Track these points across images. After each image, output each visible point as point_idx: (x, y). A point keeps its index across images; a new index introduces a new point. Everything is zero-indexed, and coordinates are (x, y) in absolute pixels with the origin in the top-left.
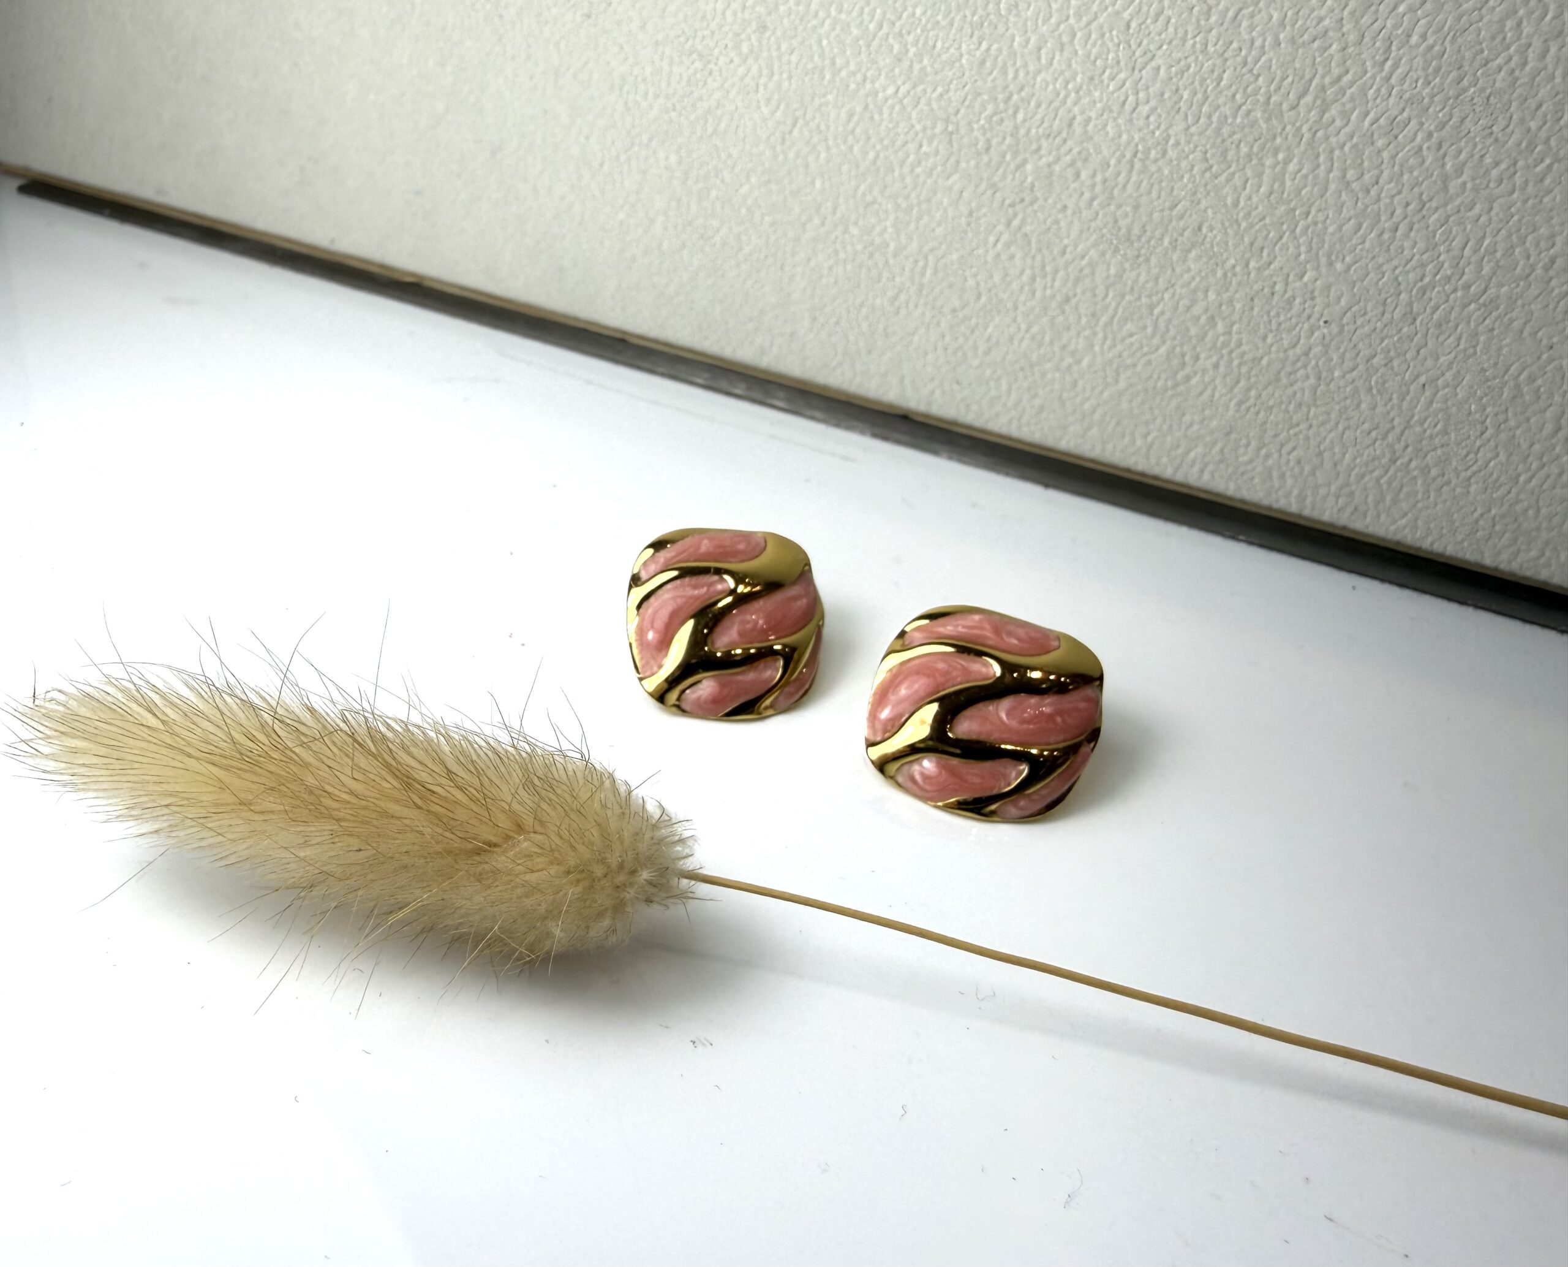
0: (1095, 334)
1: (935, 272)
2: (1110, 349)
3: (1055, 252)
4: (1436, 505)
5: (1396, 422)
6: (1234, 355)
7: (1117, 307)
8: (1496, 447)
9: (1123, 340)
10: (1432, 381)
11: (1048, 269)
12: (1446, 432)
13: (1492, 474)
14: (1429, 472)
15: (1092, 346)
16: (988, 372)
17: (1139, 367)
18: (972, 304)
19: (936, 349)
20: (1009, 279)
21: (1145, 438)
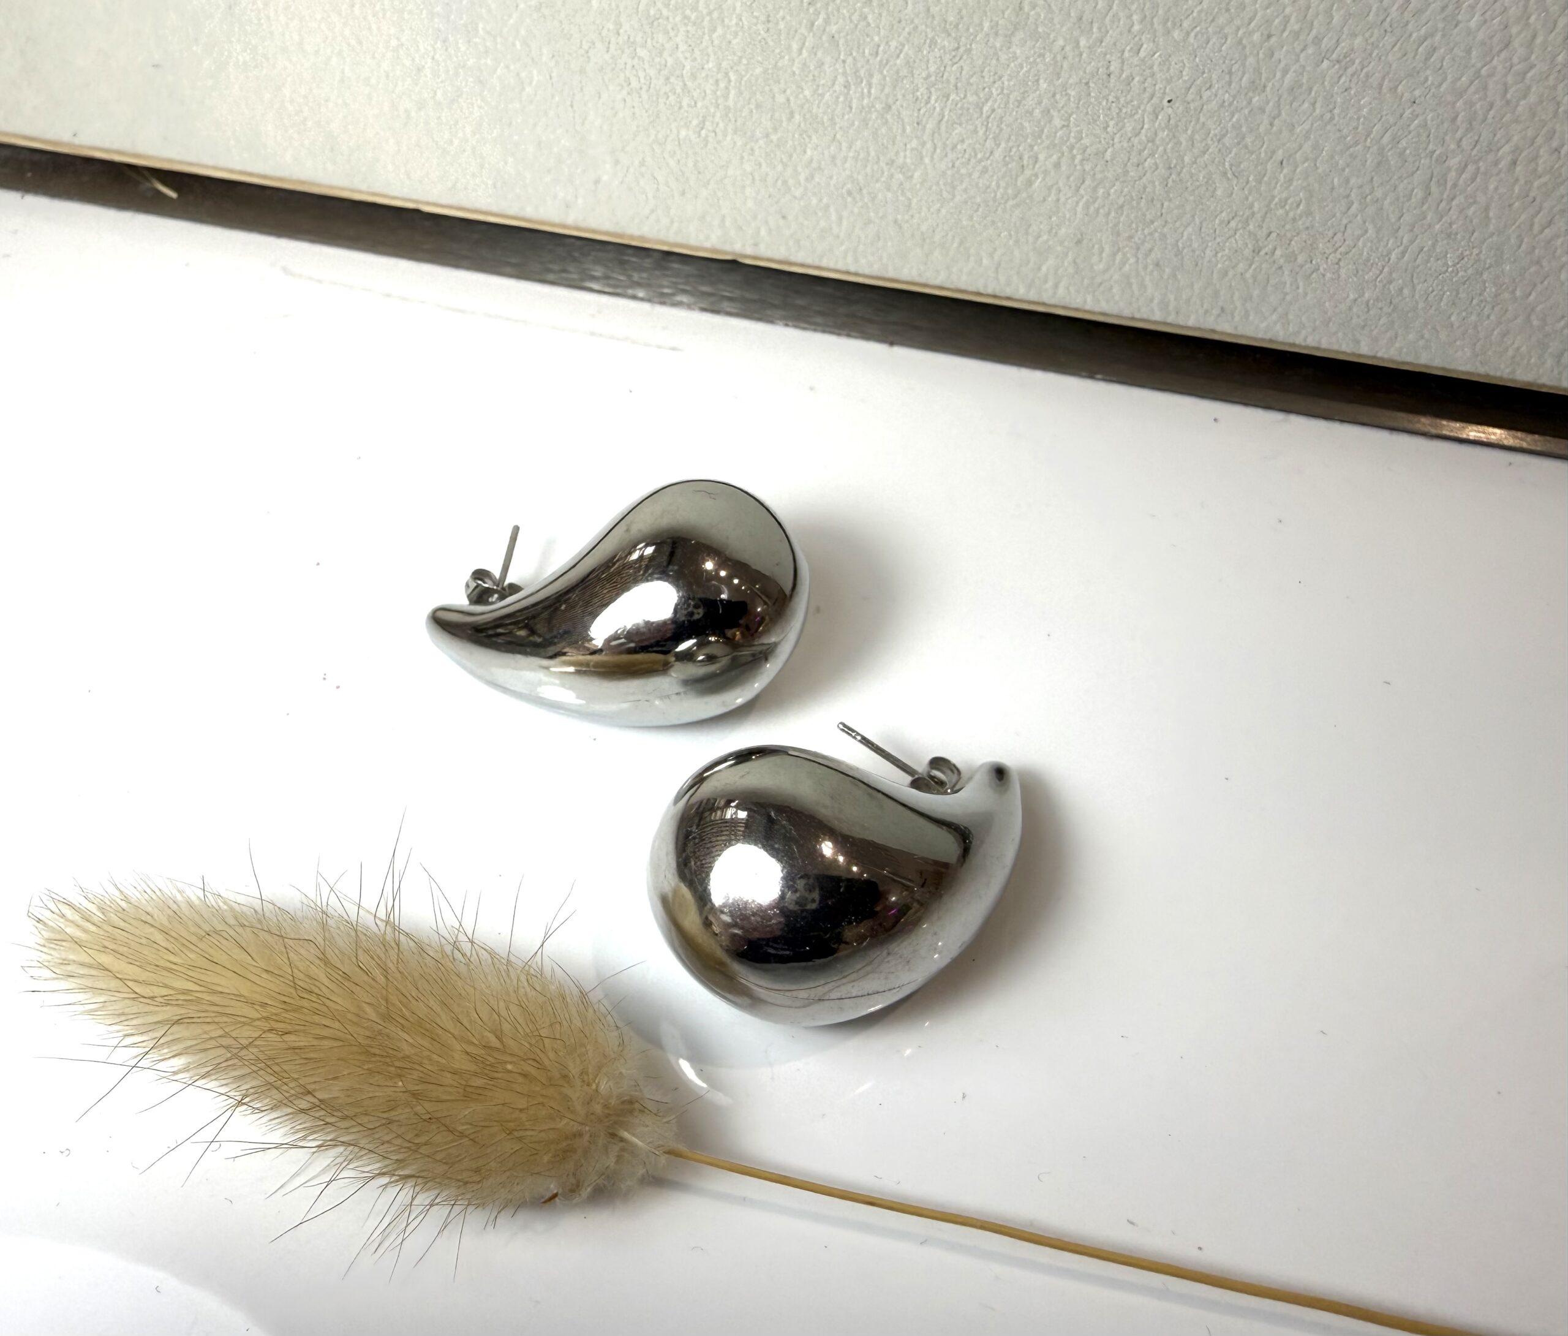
0: (924, 144)
1: (740, 93)
2: (941, 159)
3: (867, 54)
4: (1306, 294)
5: (1256, 206)
6: (1075, 152)
7: (942, 110)
8: (1364, 222)
9: (954, 148)
10: (1290, 156)
11: (862, 73)
12: (1309, 213)
13: (1361, 254)
14: (1296, 259)
15: (922, 158)
16: (814, 201)
17: (976, 175)
18: (784, 124)
19: (753, 179)
20: (820, 91)
21: (991, 255)
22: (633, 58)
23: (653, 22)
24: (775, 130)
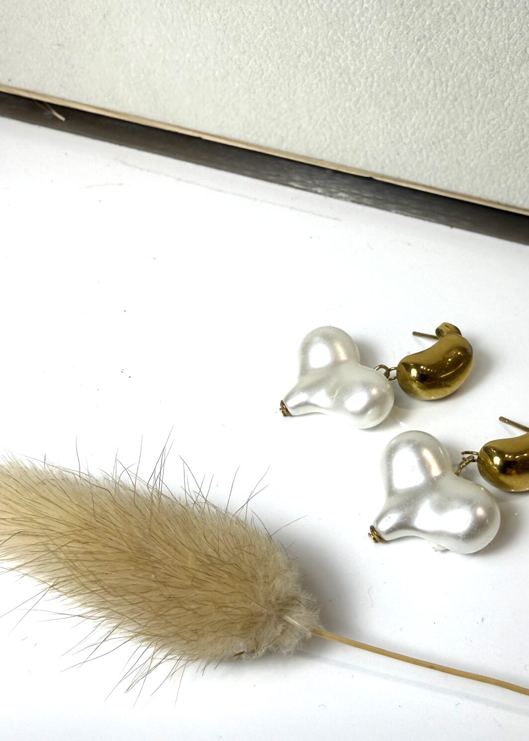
0: (473, 120)
1: (379, 85)
2: (482, 129)
3: (446, 70)
7: (484, 102)
9: (489, 124)
11: (443, 79)
15: (472, 128)
16: (415, 146)
17: (499, 139)
18: (402, 103)
19: (383, 133)
20: (421, 87)
21: (505, 183)
22: (323, 62)
23: (335, 44)
24: (397, 106)
